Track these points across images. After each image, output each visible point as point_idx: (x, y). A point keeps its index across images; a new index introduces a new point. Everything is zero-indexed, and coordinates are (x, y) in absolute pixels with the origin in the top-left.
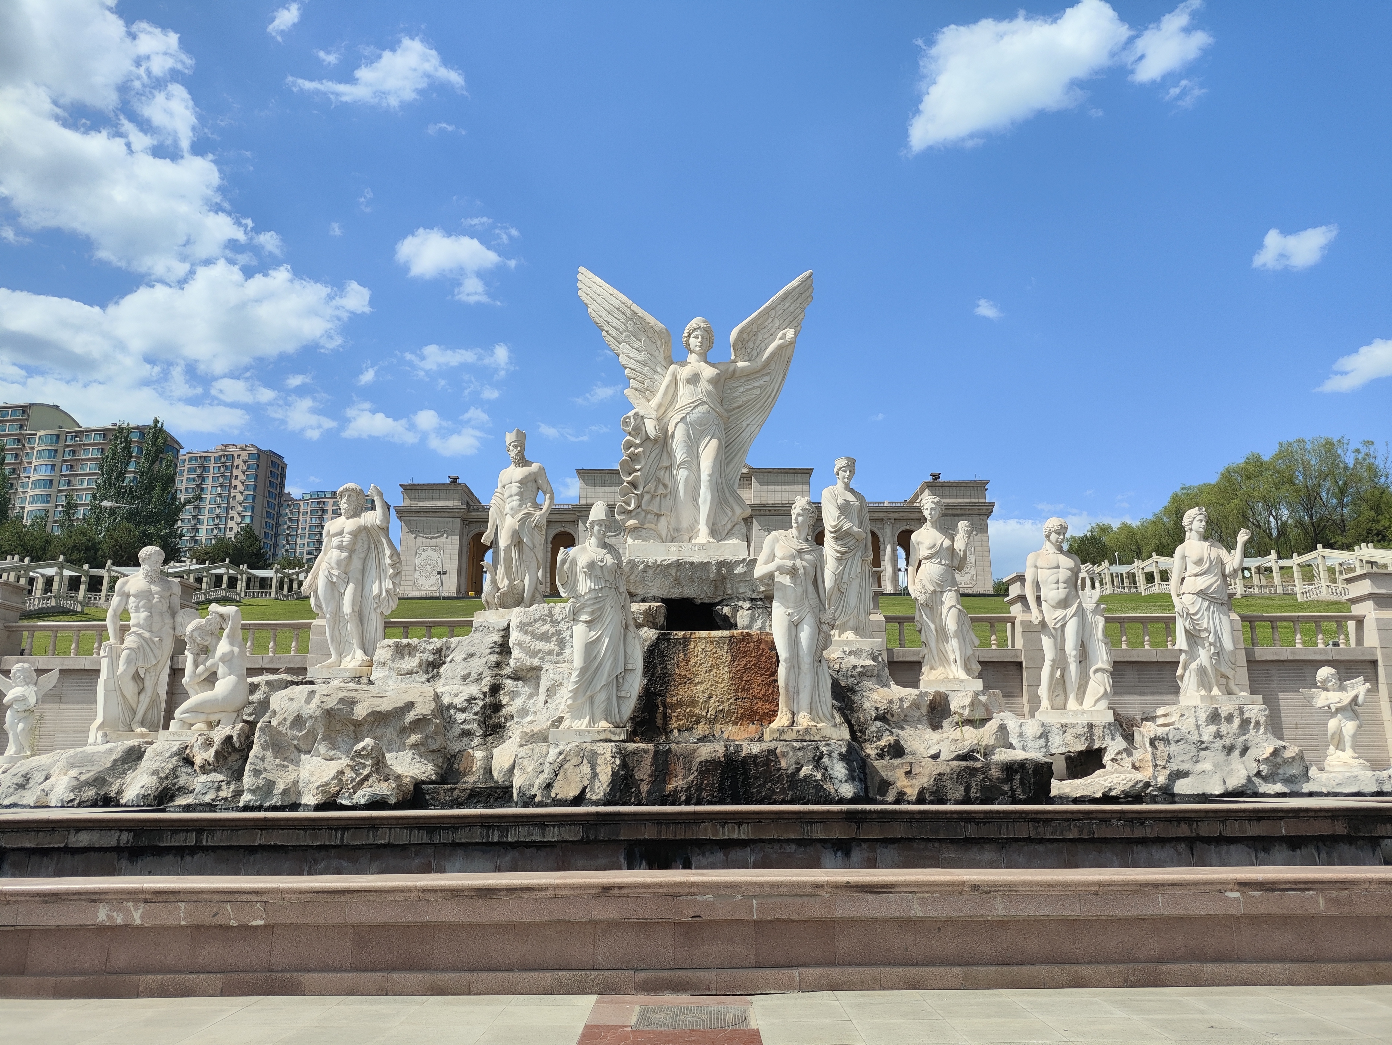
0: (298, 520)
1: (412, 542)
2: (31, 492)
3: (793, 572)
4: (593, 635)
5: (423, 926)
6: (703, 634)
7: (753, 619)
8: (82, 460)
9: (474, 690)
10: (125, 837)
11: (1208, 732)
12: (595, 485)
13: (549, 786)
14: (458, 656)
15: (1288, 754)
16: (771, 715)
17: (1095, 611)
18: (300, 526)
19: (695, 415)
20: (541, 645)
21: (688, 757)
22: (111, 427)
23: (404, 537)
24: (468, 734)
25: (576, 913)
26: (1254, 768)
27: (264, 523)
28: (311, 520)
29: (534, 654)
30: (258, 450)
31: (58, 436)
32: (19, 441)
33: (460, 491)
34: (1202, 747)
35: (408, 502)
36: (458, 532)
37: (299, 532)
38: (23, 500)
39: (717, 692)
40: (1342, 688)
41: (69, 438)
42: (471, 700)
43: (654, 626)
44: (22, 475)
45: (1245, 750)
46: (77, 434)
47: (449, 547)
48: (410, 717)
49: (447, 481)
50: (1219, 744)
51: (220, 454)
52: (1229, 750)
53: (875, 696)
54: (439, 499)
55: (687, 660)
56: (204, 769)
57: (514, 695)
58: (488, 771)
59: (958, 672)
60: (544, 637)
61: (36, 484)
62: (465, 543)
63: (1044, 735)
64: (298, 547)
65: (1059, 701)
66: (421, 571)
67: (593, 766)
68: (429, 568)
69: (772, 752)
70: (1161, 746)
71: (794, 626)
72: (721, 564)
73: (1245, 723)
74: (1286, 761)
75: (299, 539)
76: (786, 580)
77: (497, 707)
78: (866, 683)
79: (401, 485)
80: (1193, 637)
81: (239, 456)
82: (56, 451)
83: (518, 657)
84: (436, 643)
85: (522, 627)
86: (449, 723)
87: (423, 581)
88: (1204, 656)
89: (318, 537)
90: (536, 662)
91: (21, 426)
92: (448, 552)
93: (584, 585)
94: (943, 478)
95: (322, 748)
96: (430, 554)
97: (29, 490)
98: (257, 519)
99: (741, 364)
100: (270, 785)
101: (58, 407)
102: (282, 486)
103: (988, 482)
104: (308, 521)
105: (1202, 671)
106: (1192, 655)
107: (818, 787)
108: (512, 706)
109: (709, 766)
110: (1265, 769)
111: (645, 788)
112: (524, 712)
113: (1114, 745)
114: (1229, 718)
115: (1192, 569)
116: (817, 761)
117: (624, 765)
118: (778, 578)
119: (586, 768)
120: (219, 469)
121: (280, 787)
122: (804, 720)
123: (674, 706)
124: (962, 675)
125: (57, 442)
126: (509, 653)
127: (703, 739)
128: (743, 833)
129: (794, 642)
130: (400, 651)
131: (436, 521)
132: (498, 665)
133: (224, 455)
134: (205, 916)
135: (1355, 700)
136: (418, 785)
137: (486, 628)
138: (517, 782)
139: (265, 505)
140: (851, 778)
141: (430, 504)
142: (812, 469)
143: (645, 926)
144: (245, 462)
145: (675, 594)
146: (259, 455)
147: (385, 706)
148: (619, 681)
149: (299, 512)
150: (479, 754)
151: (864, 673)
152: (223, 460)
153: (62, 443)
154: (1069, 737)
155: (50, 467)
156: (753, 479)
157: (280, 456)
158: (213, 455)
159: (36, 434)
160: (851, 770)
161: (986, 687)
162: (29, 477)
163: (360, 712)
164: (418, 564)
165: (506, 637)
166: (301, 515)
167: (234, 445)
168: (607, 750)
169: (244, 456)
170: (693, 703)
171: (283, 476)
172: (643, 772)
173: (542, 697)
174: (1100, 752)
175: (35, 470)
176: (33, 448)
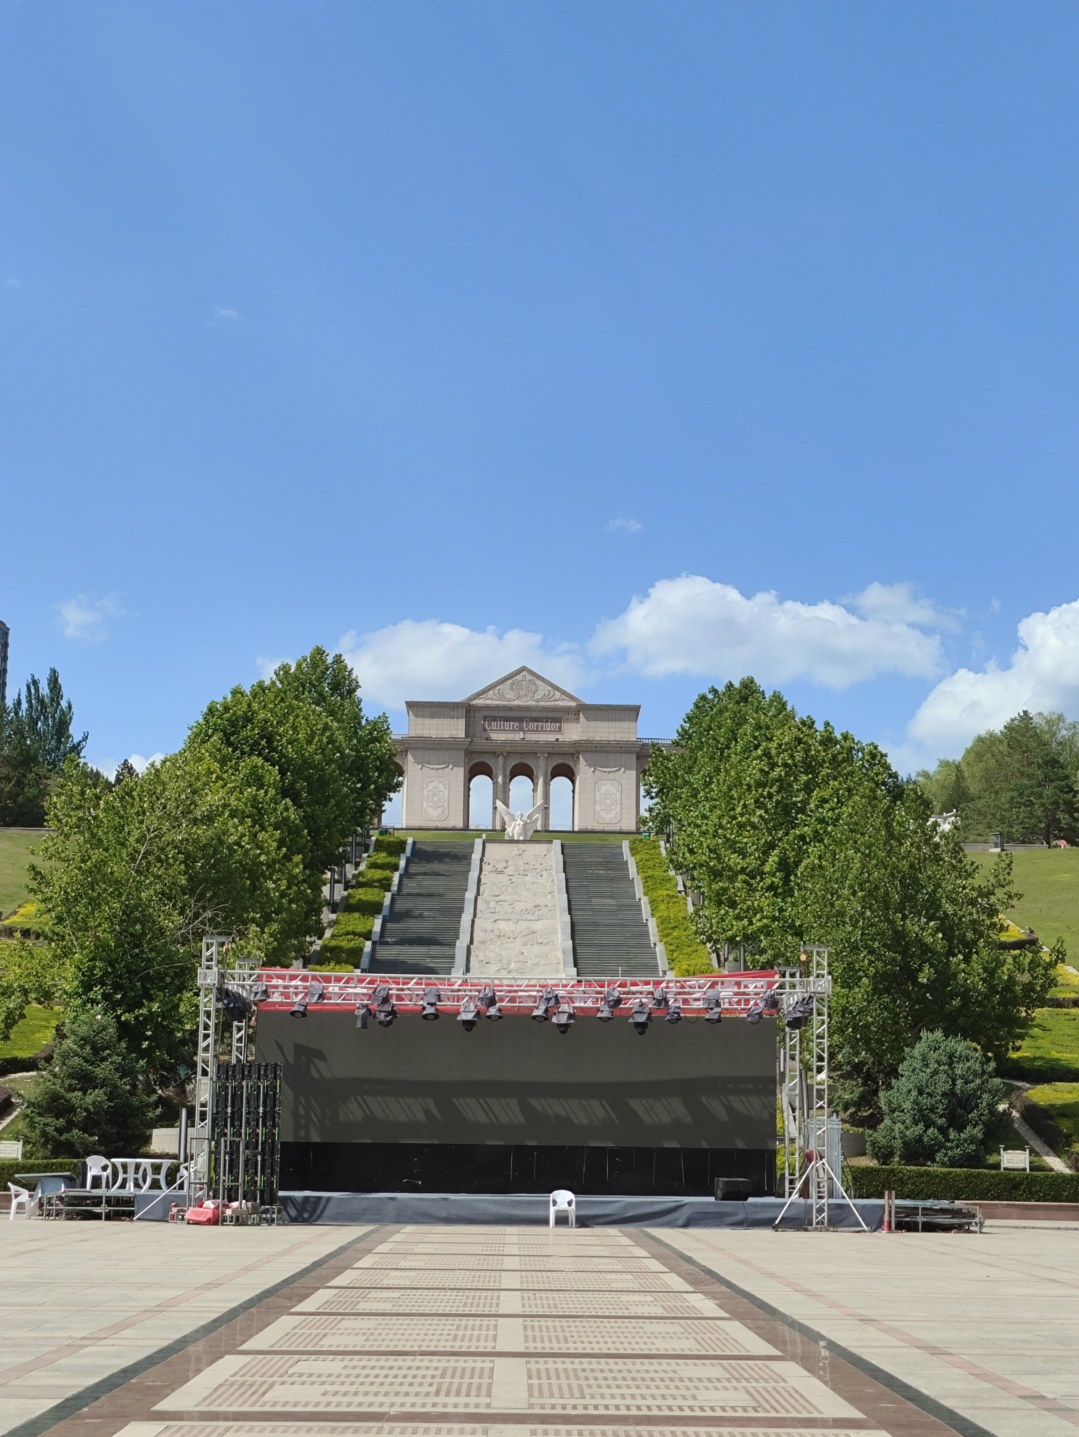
12: (424, 717)
142: (639, 707)
156: (581, 714)
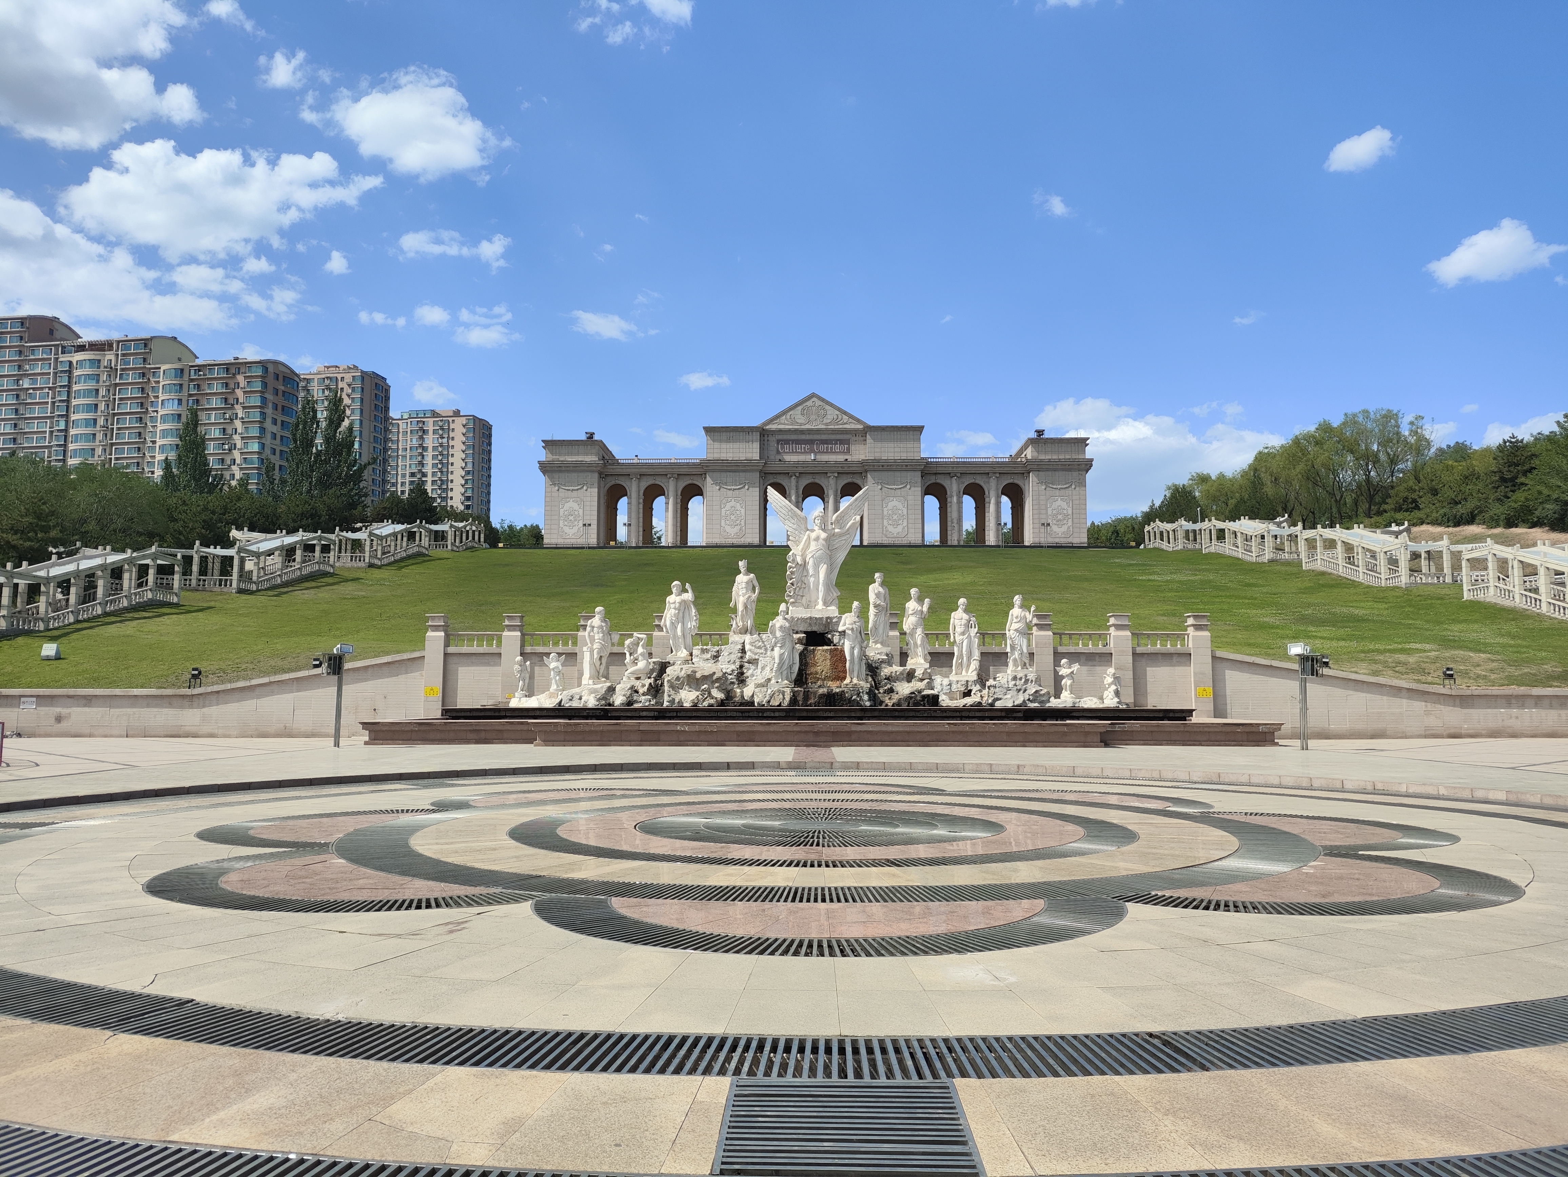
0: (398, 440)
1: (555, 494)
2: (160, 427)
3: (852, 629)
4: (782, 651)
5: (753, 732)
6: (820, 648)
7: (840, 640)
8: (207, 394)
9: (733, 667)
10: (656, 713)
11: (1011, 684)
12: (721, 441)
13: (769, 702)
14: (725, 653)
15: (1042, 692)
16: (845, 678)
17: (975, 637)
18: (400, 447)
19: (817, 554)
20: (758, 651)
21: (815, 693)
22: (233, 361)
23: (549, 490)
24: (733, 683)
25: (789, 729)
26: (1027, 697)
27: (372, 448)
28: (411, 441)
29: (756, 654)
30: (362, 372)
31: (182, 370)
32: (144, 375)
33: (597, 447)
34: (1008, 689)
35: (551, 457)
36: (596, 485)
37: (400, 453)
38: (154, 433)
39: (825, 670)
40: (1070, 668)
41: (192, 372)
42: (733, 671)
43: (802, 644)
44: (150, 409)
45: (1025, 690)
46: (200, 368)
47: (589, 499)
48: (715, 677)
49: (583, 437)
50: (1015, 688)
51: (323, 376)
52: (1019, 690)
53: (886, 670)
54: (578, 454)
55: (814, 657)
56: (643, 694)
57: (749, 669)
58: (742, 697)
59: (921, 660)
60: (759, 648)
61: (164, 418)
62: (602, 495)
63: (950, 685)
64: (399, 469)
65: (959, 671)
66: (565, 520)
67: (784, 695)
68: (571, 518)
69: (843, 691)
70: (992, 689)
71: (852, 648)
72: (827, 618)
73: (1027, 681)
74: (1041, 695)
75: (400, 461)
76: (849, 632)
77: (742, 673)
78: (883, 665)
79: (543, 441)
80: (1013, 648)
81: (342, 379)
82: (181, 385)
83: (749, 655)
84: (717, 648)
85: (751, 644)
86: (727, 679)
87: (566, 529)
88: (1016, 655)
89: (419, 458)
90: (757, 657)
91: (145, 360)
92: (588, 503)
93: (778, 634)
94: (1046, 435)
95: (687, 688)
96: (572, 505)
97: (158, 425)
98: (365, 444)
99: (837, 530)
100: (674, 700)
101: (176, 338)
102: (387, 409)
103: (1088, 439)
104: (409, 442)
105: (1015, 660)
106: (1013, 654)
107: (858, 702)
108: (748, 673)
109: (822, 696)
110: (1031, 698)
111: (801, 703)
112: (753, 675)
113: (975, 688)
114: (1021, 679)
115: (1015, 620)
116: (858, 694)
117: (794, 695)
118: (847, 631)
119: (781, 696)
120: (323, 392)
121: (677, 701)
122: (855, 681)
123: (809, 675)
124: (922, 661)
125: (181, 377)
126: (745, 653)
127: (820, 687)
128: (832, 714)
129: (852, 654)
130: (703, 651)
131: (575, 474)
132: (742, 657)
133: (327, 378)
134: (702, 729)
135: (1072, 672)
136: (722, 700)
137: (736, 643)
138: (756, 700)
139: (372, 429)
140: (869, 700)
141: (570, 459)
142: (923, 427)
143: (806, 732)
144: (349, 385)
145: (809, 629)
146: (363, 378)
147: (706, 674)
148: (791, 667)
149: (398, 432)
150: (738, 691)
151: (883, 662)
152: (327, 382)
153: (186, 378)
154: (959, 685)
155: (176, 402)
156: (868, 436)
157: (383, 378)
158: (316, 377)
159: (160, 368)
160: (870, 697)
161: (930, 666)
162: (157, 411)
163: (698, 675)
164: (561, 514)
165: (744, 646)
166: (401, 435)
167: (337, 367)
168: (788, 691)
169: (348, 378)
170: (817, 673)
171: (387, 398)
172: (800, 698)
173: (759, 670)
174: (970, 691)
175: (162, 404)
176: (158, 382)
